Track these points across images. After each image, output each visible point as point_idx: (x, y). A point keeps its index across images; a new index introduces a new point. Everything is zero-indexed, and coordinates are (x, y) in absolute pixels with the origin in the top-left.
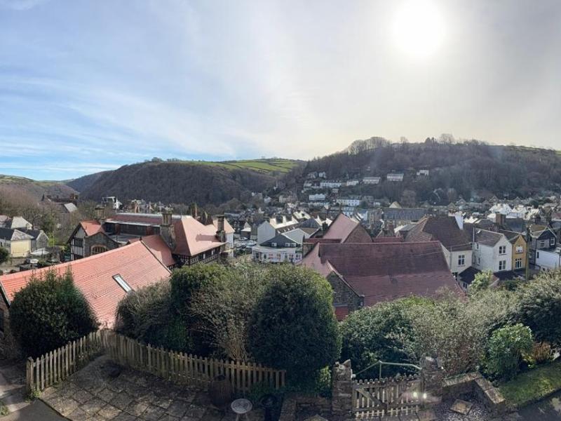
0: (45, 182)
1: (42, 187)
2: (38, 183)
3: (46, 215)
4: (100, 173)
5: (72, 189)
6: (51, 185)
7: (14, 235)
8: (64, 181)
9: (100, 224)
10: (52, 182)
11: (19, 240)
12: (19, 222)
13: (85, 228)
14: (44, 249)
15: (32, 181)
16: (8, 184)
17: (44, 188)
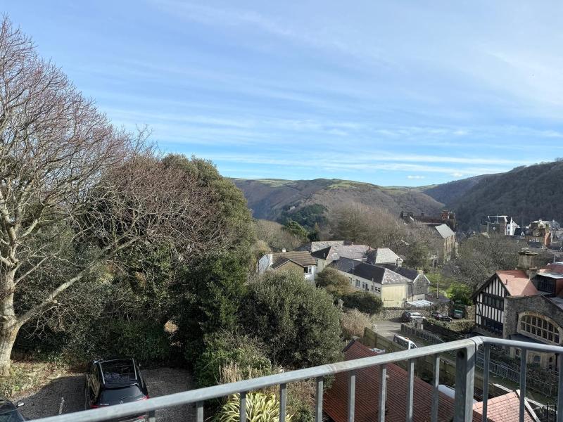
0: (394, 189)
1: (390, 195)
2: (384, 191)
3: (415, 244)
4: (477, 178)
5: (433, 200)
6: (403, 193)
7: (385, 277)
8: (420, 188)
9: (527, 277)
10: (404, 189)
11: (392, 283)
12: (385, 256)
13: (504, 282)
14: (423, 296)
15: (376, 187)
16: (346, 191)
17: (393, 196)
